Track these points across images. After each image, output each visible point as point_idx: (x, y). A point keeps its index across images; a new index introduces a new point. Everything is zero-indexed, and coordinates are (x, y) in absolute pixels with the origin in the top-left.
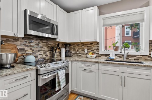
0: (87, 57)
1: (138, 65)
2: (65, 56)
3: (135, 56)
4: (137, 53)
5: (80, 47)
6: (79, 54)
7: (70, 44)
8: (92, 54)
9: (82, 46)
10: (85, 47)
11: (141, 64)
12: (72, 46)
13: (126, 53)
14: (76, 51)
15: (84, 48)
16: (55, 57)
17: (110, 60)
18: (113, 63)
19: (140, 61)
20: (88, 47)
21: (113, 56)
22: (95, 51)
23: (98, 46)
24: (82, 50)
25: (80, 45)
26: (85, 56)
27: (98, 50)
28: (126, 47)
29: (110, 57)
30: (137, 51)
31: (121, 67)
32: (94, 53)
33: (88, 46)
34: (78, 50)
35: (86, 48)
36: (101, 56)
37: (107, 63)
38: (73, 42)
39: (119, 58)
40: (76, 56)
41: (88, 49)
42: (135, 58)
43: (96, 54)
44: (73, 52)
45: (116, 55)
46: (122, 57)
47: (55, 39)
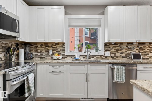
0: (52, 59)
1: (98, 63)
2: (25, 59)
3: (95, 56)
4: (96, 54)
5: (43, 48)
6: (42, 56)
7: (30, 44)
8: (59, 56)
9: (46, 46)
10: (50, 47)
11: (99, 62)
12: (34, 46)
13: (89, 53)
14: (38, 52)
15: (49, 49)
16: (13, 60)
17: (75, 60)
18: (80, 63)
19: (98, 60)
20: (52, 48)
21: (78, 57)
22: (61, 52)
23: (64, 46)
24: (46, 51)
25: (43, 45)
26: (50, 57)
27: (64, 51)
28: (88, 48)
29: (75, 57)
30: (97, 52)
31: (86, 66)
32: (60, 54)
33: (53, 46)
34: (41, 51)
35: (51, 49)
36: (66, 57)
37: (75, 63)
38: (36, 42)
39: (83, 58)
40: (38, 58)
41: (53, 50)
42: (95, 57)
43: (62, 55)
44: (34, 54)
45: (80, 55)
46: (86, 57)
47: (15, 37)
